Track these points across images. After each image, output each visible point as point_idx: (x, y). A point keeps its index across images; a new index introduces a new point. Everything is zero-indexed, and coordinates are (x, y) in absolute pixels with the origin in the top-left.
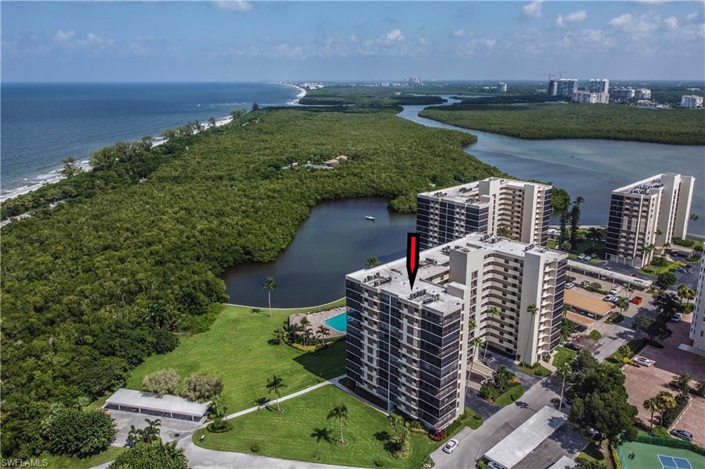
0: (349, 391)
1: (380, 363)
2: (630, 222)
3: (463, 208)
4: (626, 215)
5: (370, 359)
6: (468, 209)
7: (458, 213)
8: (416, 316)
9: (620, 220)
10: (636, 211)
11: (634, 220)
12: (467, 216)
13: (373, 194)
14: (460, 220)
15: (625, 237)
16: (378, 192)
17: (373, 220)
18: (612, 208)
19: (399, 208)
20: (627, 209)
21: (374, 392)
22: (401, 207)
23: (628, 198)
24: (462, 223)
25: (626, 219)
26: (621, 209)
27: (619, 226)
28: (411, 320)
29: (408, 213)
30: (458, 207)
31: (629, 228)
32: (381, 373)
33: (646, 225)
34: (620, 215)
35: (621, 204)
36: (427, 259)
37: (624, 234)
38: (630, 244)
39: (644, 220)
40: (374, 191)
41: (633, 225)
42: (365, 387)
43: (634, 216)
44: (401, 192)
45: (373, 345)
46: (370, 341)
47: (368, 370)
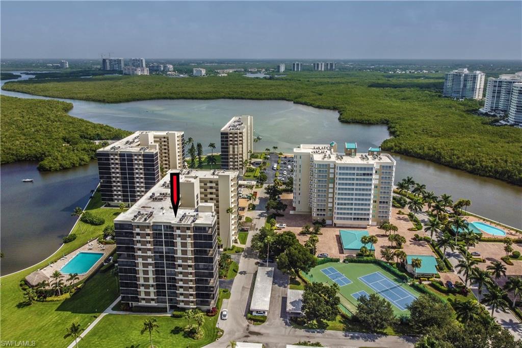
0: (128, 313)
1: (156, 279)
2: (234, 148)
3: (140, 155)
4: (231, 144)
5: (146, 279)
6: (144, 156)
7: (136, 160)
8: (189, 233)
9: (227, 148)
10: (236, 141)
11: (236, 146)
12: (144, 161)
13: (14, 159)
14: (138, 165)
15: (232, 158)
16: (19, 158)
17: (31, 181)
18: (222, 141)
19: (50, 168)
20: (231, 141)
21: (153, 304)
22: (52, 166)
23: (231, 133)
24: (141, 167)
25: (231, 147)
26: (227, 141)
27: (228, 152)
28: (184, 237)
29: (60, 170)
30: (136, 155)
31: (234, 152)
32: (158, 286)
33: (243, 149)
34: (227, 145)
35: (227, 138)
36: (161, 194)
37: (231, 156)
38: (236, 162)
39: (241, 146)
40: (15, 157)
41: (236, 150)
42: (143, 303)
43: (235, 144)
44: (44, 154)
45: (148, 268)
46: (145, 265)
47: (145, 288)
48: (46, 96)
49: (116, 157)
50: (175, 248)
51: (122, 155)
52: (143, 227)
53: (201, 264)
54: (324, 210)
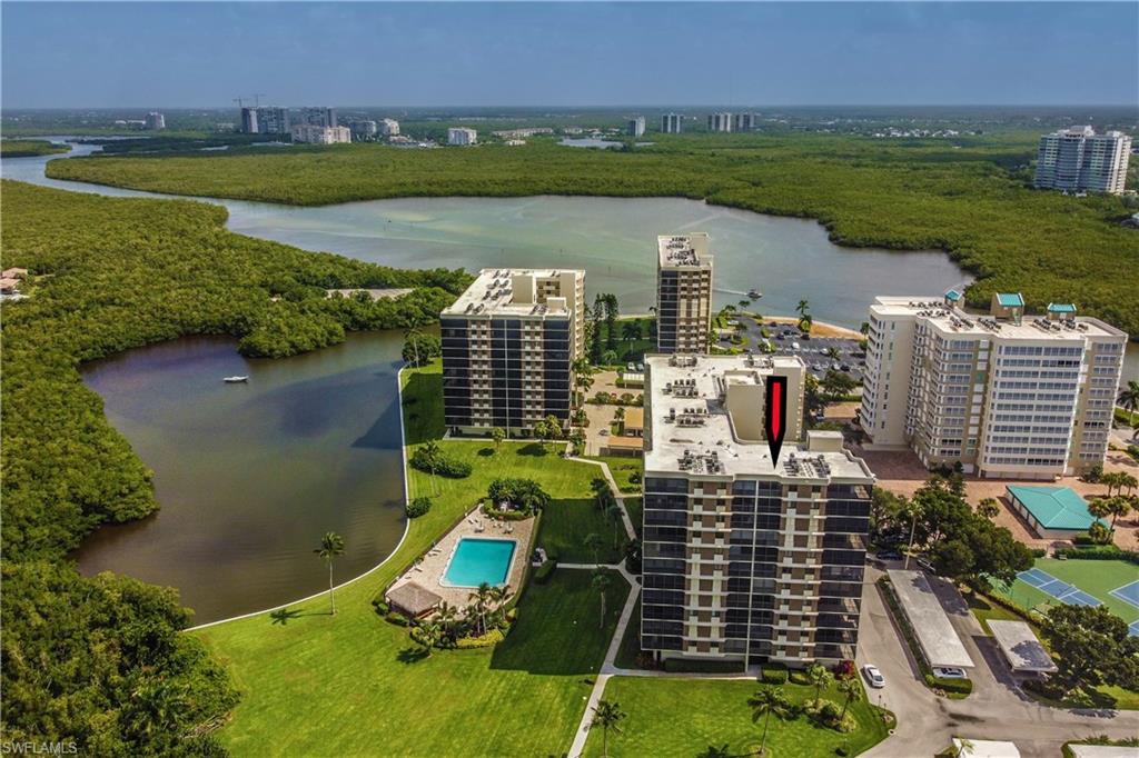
0: (655, 674)
1: (728, 601)
2: (689, 306)
3: (537, 323)
4: (683, 297)
5: (705, 600)
6: (547, 324)
7: (528, 333)
8: (817, 498)
9: (675, 306)
10: (696, 289)
11: (695, 301)
12: (546, 335)
14: (532, 344)
15: (684, 327)
17: (244, 381)
18: (664, 290)
19: (271, 350)
20: (684, 289)
21: (714, 653)
22: (275, 346)
23: (685, 273)
24: (538, 349)
25: (683, 302)
26: (675, 290)
27: (675, 313)
28: (803, 508)
30: (528, 323)
31: (689, 313)
32: (730, 616)
33: (708, 306)
34: (675, 298)
35: (676, 282)
37: (683, 324)
38: (692, 335)
39: (703, 300)
41: (694, 309)
42: (692, 652)
43: (693, 297)
44: (244, 320)
45: (712, 574)
46: (706, 569)
47: (699, 620)
48: (154, 192)
49: (484, 328)
50: (781, 532)
51: (496, 323)
52: (709, 487)
53: (836, 569)
54: (959, 441)
